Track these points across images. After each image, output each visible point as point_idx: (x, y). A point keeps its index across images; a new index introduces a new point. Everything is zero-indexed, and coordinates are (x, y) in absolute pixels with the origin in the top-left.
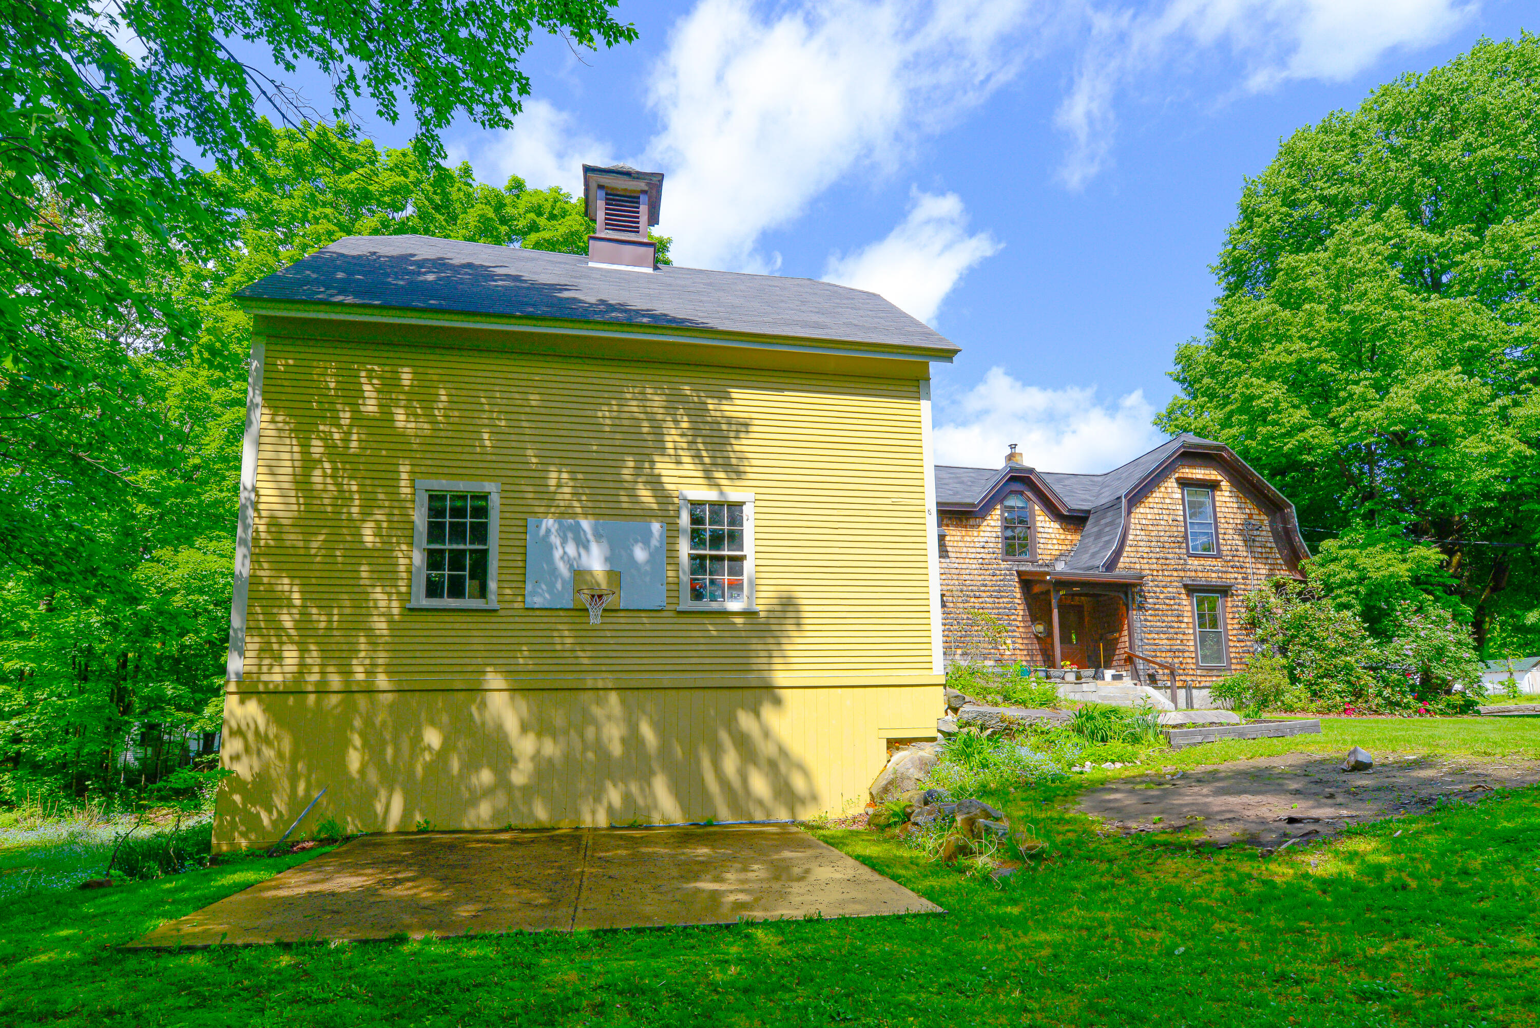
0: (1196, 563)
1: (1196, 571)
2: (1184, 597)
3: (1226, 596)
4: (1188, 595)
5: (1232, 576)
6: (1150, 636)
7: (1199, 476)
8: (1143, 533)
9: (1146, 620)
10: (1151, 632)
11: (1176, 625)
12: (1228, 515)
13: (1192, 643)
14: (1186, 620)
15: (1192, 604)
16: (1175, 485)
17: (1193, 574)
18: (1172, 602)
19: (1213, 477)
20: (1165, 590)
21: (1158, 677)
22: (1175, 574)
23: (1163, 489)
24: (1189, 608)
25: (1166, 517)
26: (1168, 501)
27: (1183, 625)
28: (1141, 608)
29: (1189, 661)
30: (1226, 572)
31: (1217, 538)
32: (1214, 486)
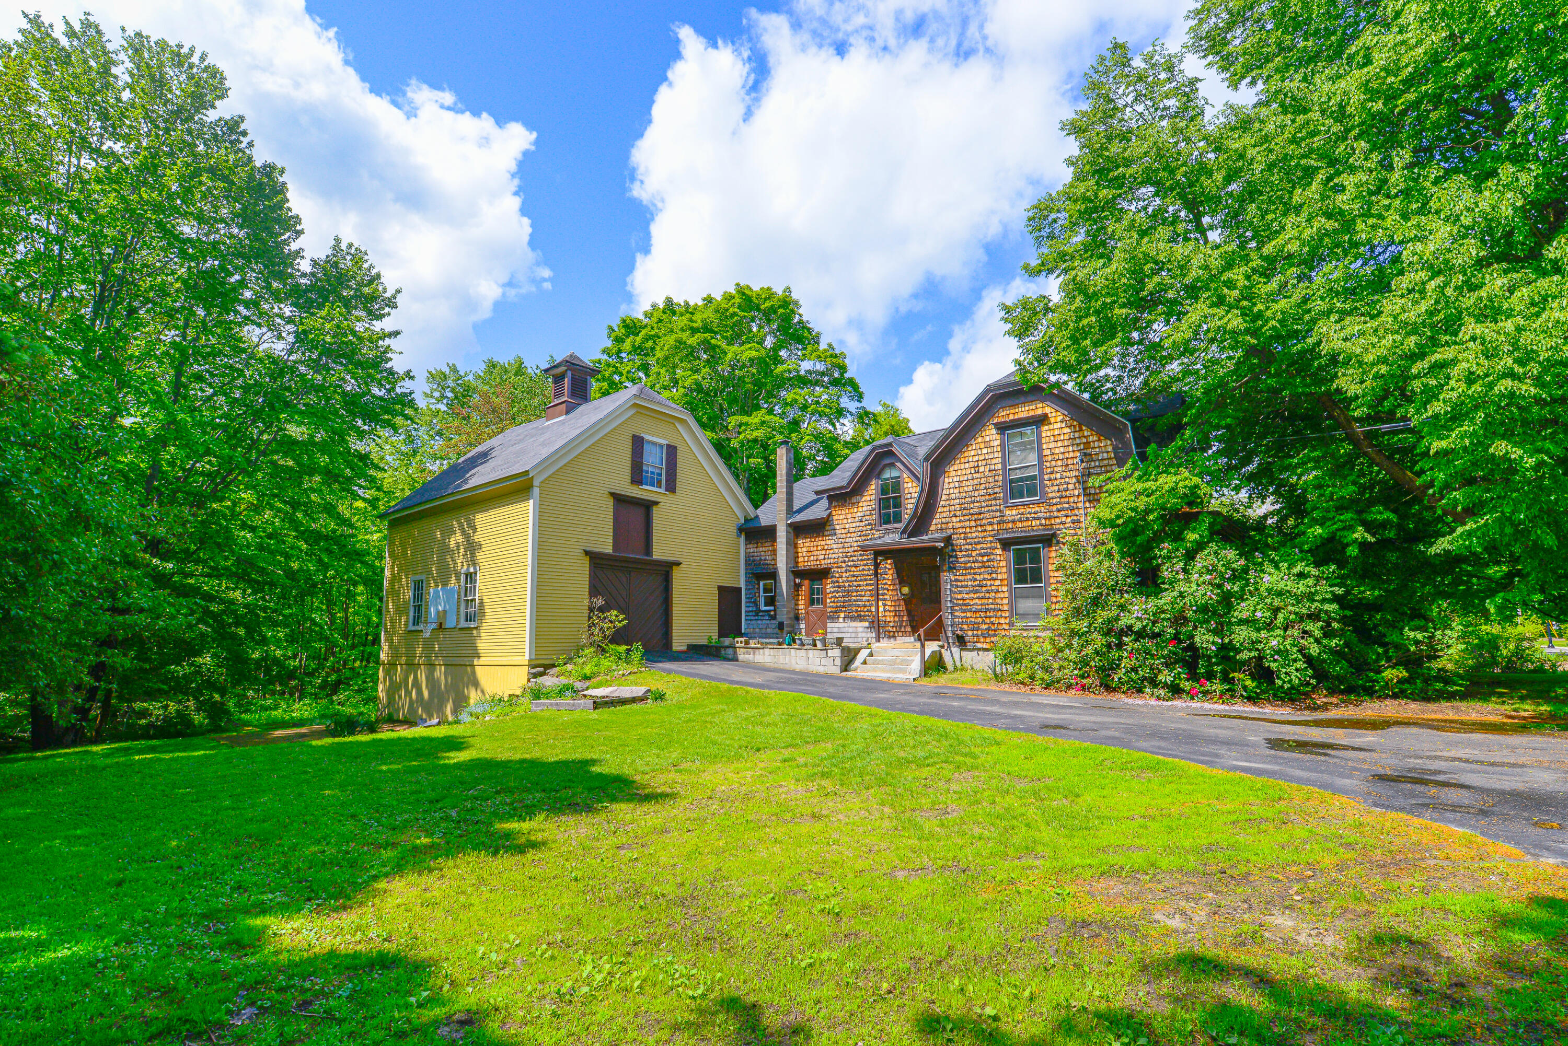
0: (1014, 512)
1: (1013, 522)
2: (999, 552)
3: (1050, 546)
4: (1003, 549)
5: (1058, 521)
6: (959, 596)
7: (1022, 415)
8: (956, 491)
9: (956, 580)
10: (961, 592)
11: (989, 583)
12: (1057, 451)
13: (1006, 601)
14: (1000, 577)
15: (1008, 561)
16: (994, 431)
17: (1010, 525)
18: (985, 559)
19: (1040, 412)
20: (978, 547)
21: (967, 639)
22: (990, 528)
23: (980, 440)
24: (1003, 563)
25: (982, 469)
26: (985, 451)
27: (997, 583)
28: (951, 569)
29: (1002, 621)
30: (1050, 518)
31: (1042, 480)
32: (1042, 420)
